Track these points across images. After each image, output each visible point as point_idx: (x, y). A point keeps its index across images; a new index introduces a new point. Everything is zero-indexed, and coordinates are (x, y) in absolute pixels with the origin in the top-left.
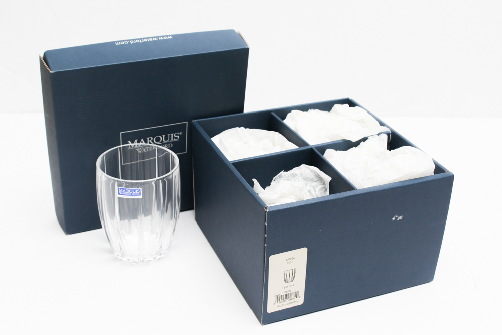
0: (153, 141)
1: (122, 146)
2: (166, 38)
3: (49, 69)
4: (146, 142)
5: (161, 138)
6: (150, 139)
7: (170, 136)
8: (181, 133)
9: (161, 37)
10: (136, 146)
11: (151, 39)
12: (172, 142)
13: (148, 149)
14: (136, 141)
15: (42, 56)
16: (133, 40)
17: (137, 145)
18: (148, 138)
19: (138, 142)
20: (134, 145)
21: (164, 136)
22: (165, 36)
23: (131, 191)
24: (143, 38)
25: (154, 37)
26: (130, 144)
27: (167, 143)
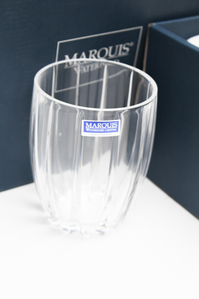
1: (57, 63)
4: (87, 56)
5: (108, 51)
7: (119, 48)
8: (132, 44)
10: (75, 63)
14: (75, 55)
17: (77, 62)
18: (91, 52)
19: (78, 57)
20: (73, 62)
21: (110, 48)
23: (104, 126)
26: (67, 60)
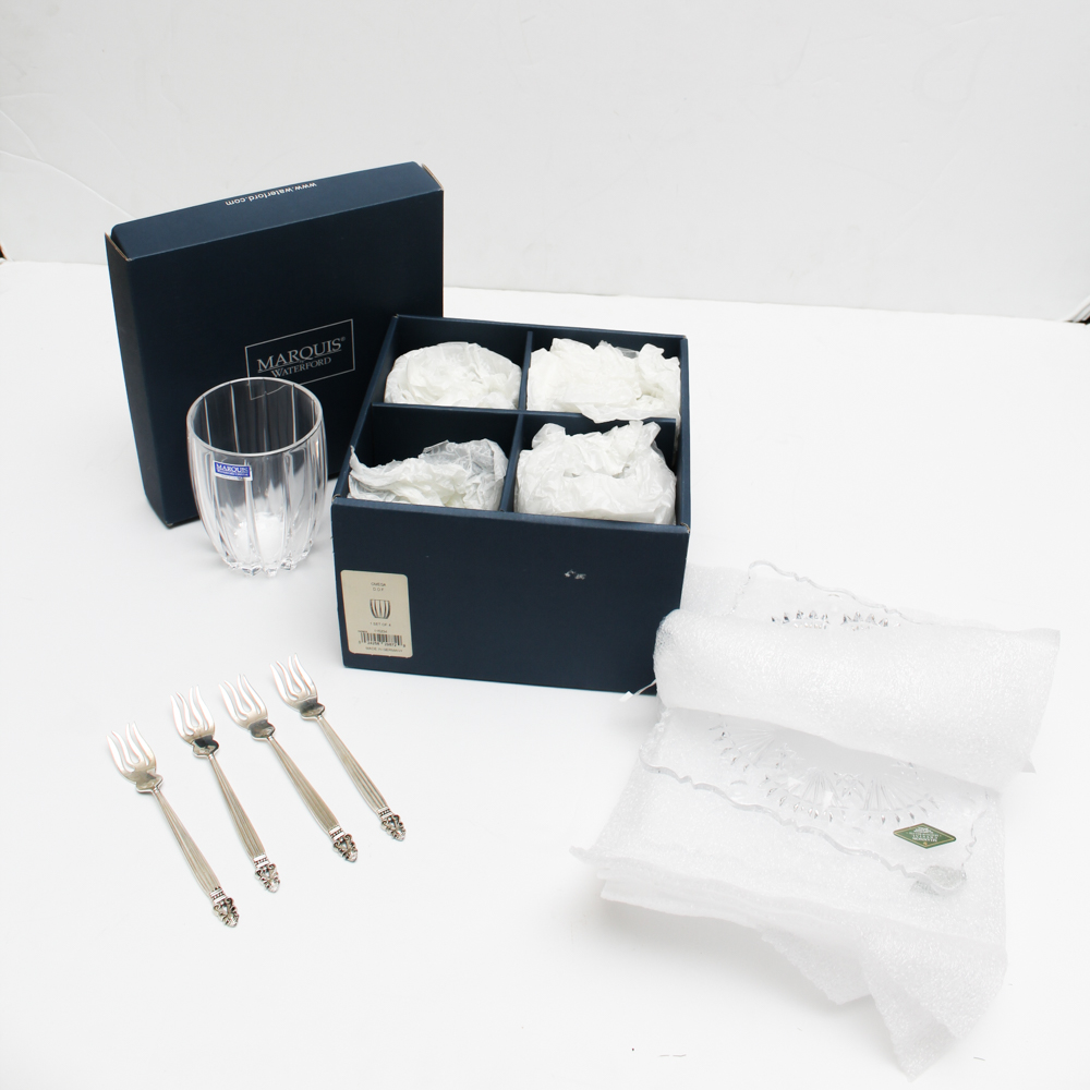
0: (298, 356)
2: (306, 186)
3: (124, 256)
5: (312, 350)
6: (293, 353)
7: (326, 345)
9: (297, 185)
11: (282, 191)
12: (330, 355)
13: (293, 370)
14: (271, 358)
15: (109, 234)
16: (253, 194)
19: (274, 360)
21: (315, 346)
22: (304, 184)
24: (270, 191)
25: (287, 187)
27: (322, 357)
